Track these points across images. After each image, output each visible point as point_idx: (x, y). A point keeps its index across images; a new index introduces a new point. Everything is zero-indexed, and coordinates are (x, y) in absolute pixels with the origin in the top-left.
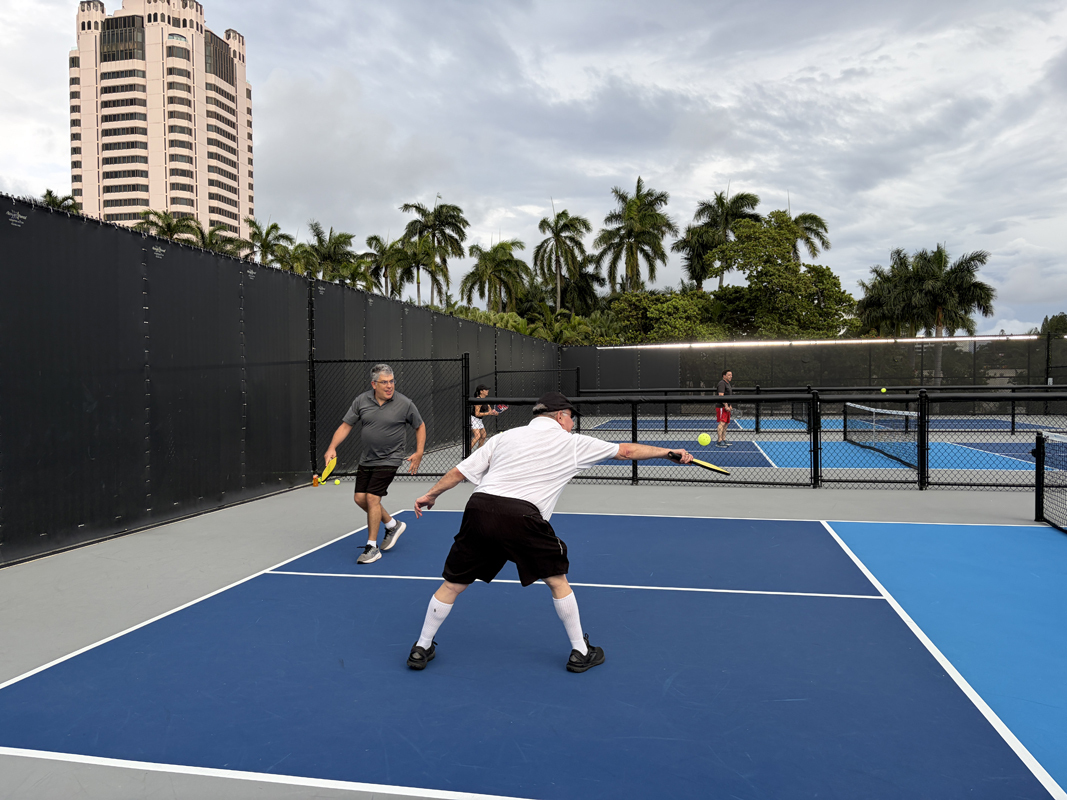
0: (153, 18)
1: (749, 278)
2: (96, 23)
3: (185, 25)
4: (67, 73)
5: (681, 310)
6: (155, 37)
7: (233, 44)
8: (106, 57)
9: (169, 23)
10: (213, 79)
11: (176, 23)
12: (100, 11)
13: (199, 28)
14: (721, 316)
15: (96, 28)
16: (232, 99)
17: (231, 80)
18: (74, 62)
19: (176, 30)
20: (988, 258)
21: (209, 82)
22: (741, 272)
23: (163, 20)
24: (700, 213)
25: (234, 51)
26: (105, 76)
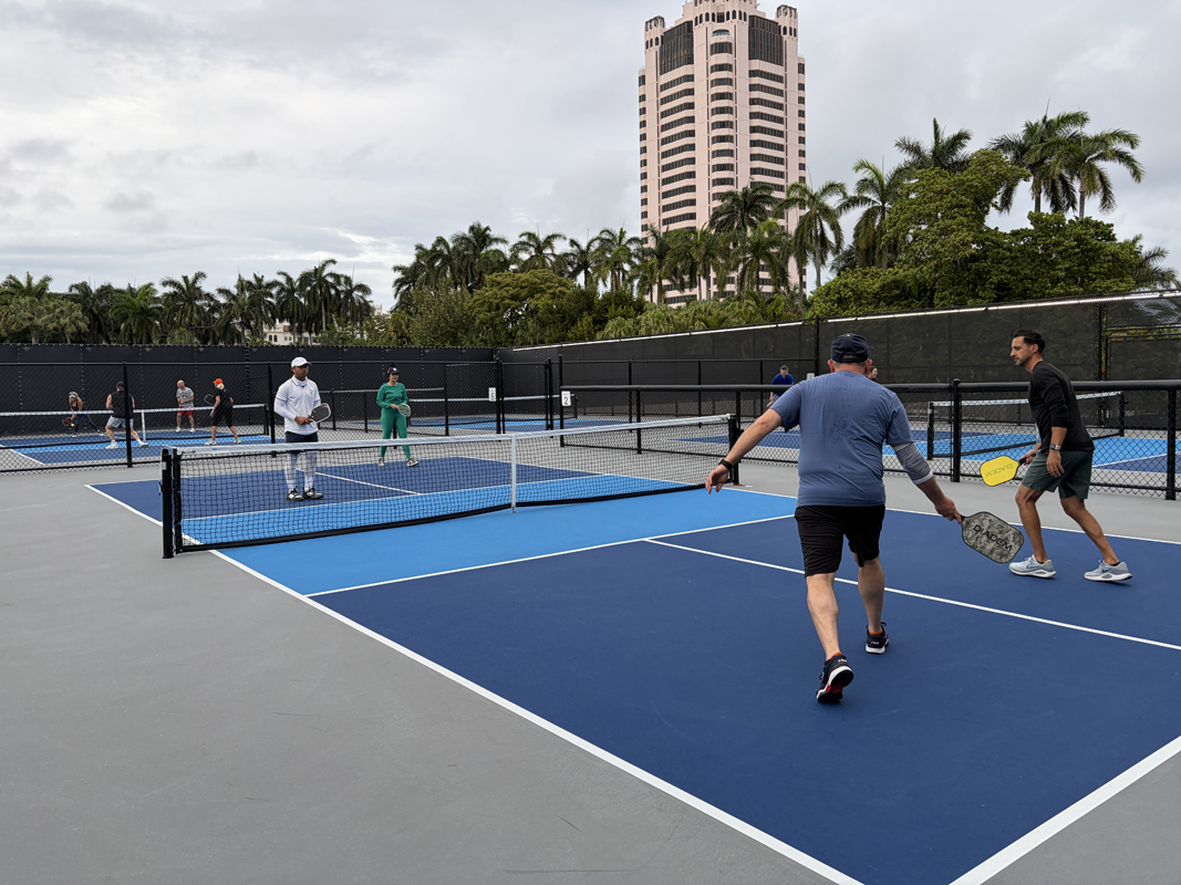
0: (699, 20)
2: (657, 39)
3: (728, 19)
4: (637, 91)
6: (702, 38)
7: (784, 22)
8: (664, 67)
9: (713, 20)
10: (758, 65)
11: (721, 18)
12: (659, 27)
13: (742, 16)
15: (657, 44)
16: (779, 79)
17: (779, 60)
18: (642, 80)
19: (718, 26)
21: (753, 68)
23: (707, 19)
25: (785, 28)
26: (665, 87)
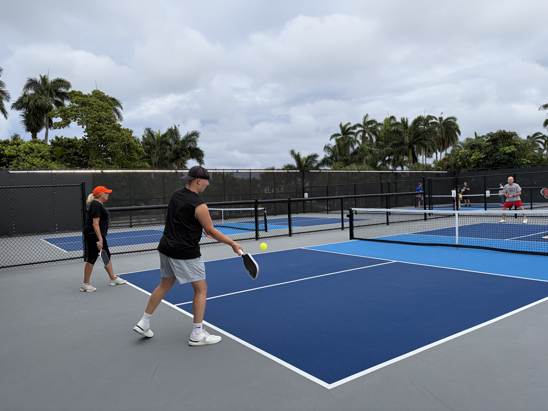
1: (86, 131)
5: (36, 150)
14: (61, 157)
20: (200, 134)
22: (81, 126)
24: (28, 86)
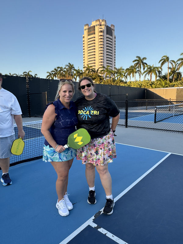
0: (97, 25)
6: (97, 29)
8: (89, 35)
11: (101, 25)
12: (88, 26)
13: (105, 25)
15: (87, 30)
16: (111, 39)
17: (112, 35)
19: (100, 27)
21: (107, 36)
25: (112, 29)
26: (89, 39)
